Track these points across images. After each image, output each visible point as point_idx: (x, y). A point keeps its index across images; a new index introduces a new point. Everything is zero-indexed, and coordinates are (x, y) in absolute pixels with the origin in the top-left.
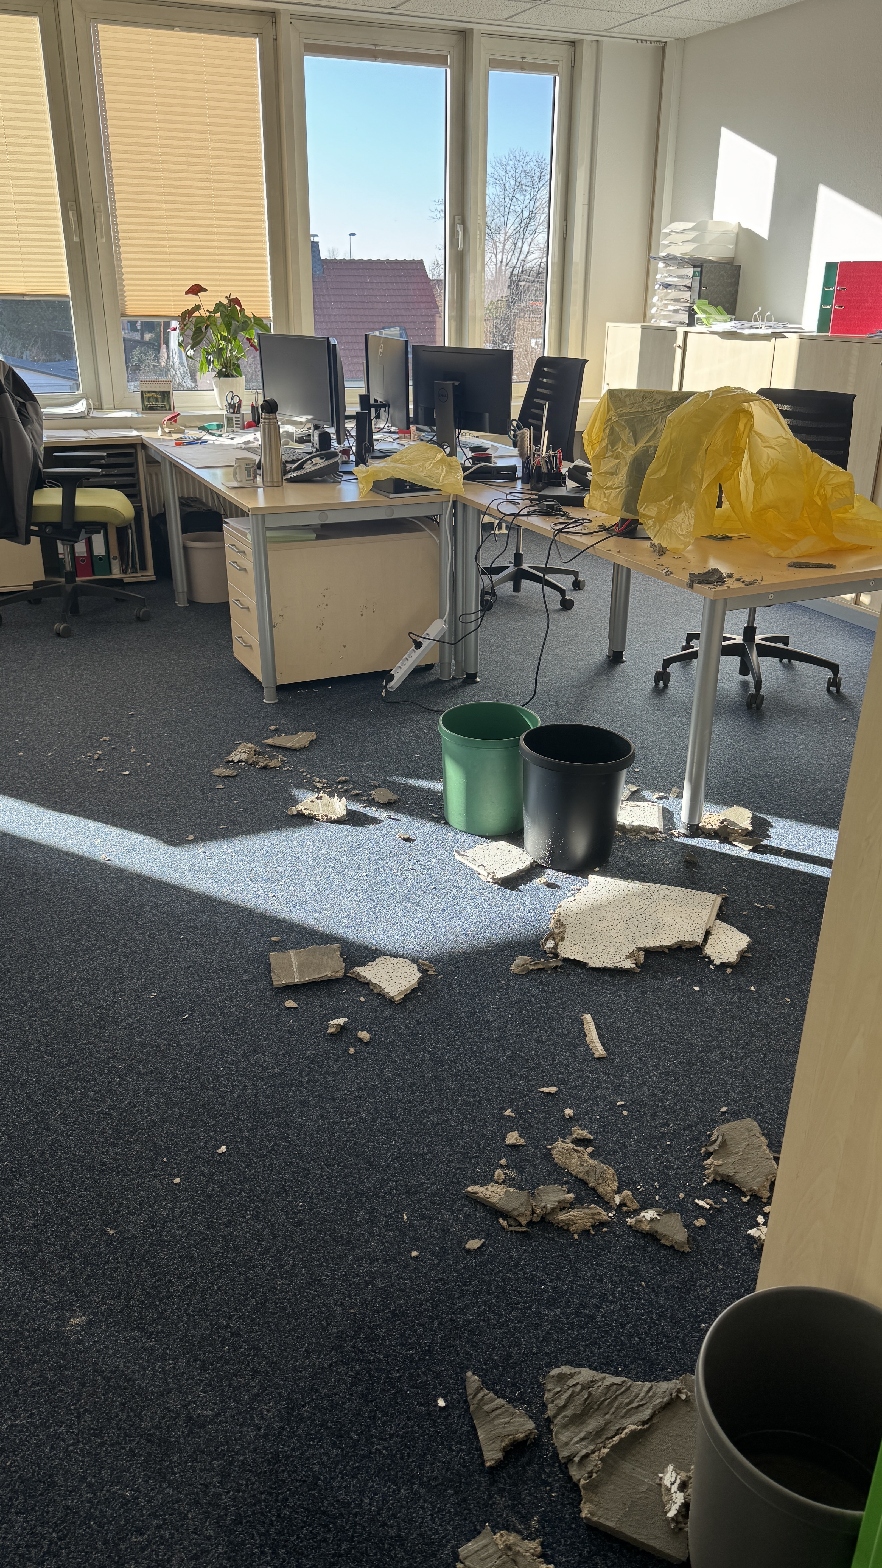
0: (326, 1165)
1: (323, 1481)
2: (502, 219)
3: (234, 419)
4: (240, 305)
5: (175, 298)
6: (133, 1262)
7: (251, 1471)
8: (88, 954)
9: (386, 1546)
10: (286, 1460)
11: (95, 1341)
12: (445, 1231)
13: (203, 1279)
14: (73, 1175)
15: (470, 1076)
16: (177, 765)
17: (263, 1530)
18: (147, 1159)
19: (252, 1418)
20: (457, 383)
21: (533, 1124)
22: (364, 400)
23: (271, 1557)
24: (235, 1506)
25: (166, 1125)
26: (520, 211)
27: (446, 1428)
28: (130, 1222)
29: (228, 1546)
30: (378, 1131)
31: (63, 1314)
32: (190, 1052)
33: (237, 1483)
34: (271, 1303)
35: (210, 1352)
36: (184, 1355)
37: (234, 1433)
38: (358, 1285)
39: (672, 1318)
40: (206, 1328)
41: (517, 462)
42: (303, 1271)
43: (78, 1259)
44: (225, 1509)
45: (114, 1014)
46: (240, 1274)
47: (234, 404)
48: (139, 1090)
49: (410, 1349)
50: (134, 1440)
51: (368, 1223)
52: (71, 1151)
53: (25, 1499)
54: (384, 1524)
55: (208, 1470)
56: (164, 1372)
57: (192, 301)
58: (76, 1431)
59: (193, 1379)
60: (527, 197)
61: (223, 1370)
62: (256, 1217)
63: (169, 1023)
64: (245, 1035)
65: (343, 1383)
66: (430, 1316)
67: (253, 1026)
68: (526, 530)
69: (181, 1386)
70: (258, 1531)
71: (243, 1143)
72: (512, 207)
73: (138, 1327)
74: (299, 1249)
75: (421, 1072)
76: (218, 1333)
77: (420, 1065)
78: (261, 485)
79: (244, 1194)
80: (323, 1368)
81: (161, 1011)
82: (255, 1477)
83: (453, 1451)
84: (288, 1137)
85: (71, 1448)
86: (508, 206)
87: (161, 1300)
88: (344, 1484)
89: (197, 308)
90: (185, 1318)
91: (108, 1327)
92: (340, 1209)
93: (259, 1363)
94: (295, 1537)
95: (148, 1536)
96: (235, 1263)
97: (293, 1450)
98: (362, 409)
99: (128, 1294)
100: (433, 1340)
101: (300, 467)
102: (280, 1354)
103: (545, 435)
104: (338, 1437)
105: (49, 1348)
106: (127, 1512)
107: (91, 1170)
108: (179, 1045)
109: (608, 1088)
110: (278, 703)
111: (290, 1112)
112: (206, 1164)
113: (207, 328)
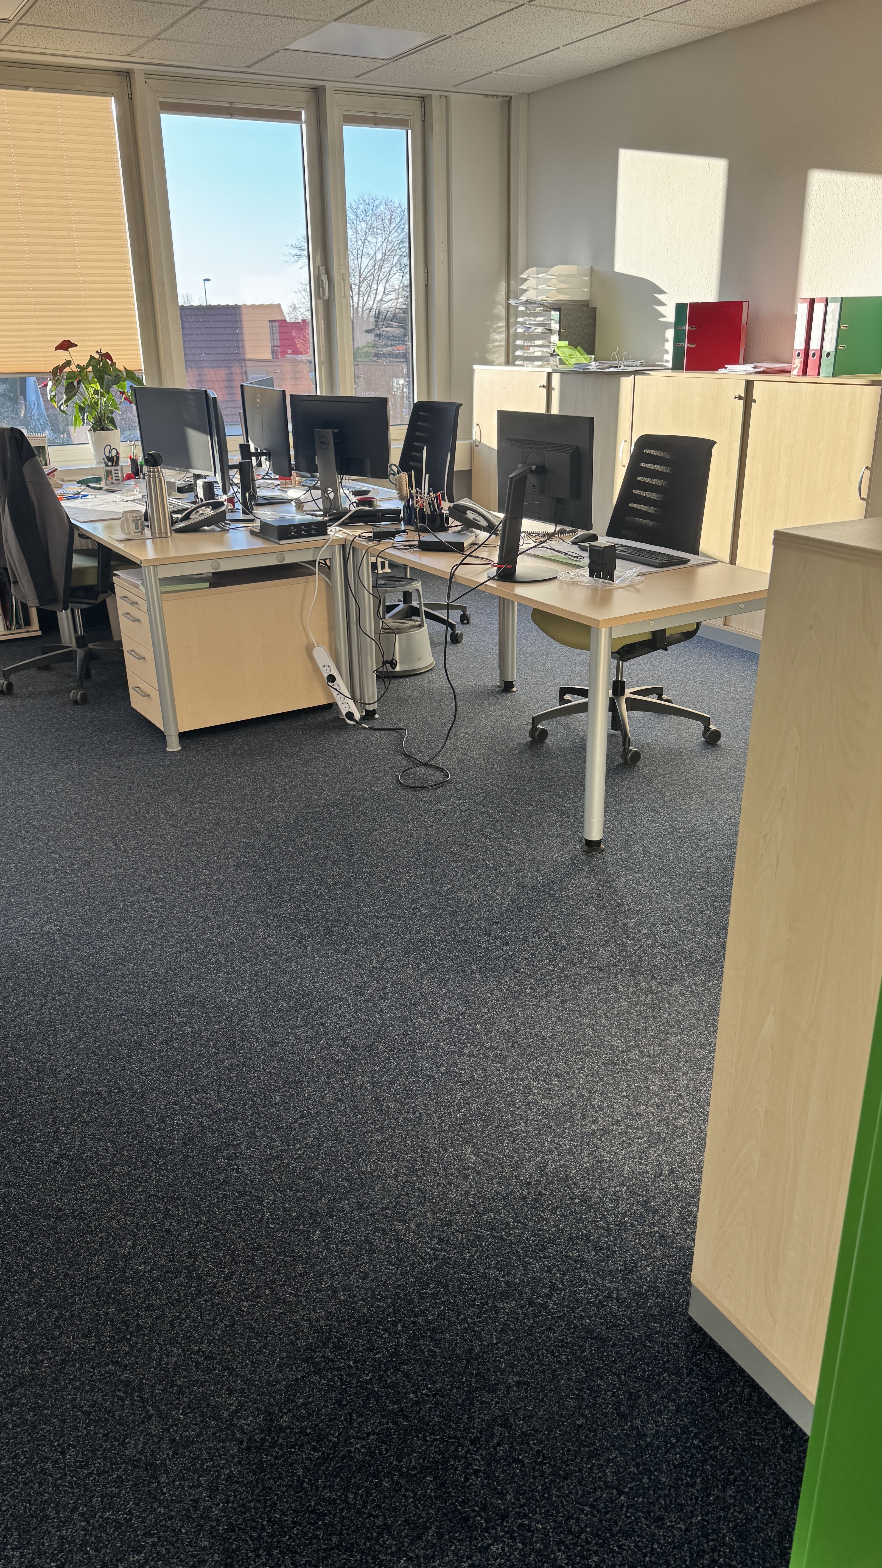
0: (278, 1191)
1: (308, 1484)
2: (356, 262)
3: (113, 472)
4: (111, 359)
5: (44, 354)
6: (99, 1301)
7: (237, 1482)
8: (17, 1010)
9: (375, 1534)
10: (270, 1468)
11: (70, 1380)
12: (399, 1240)
13: (170, 1310)
14: (30, 1224)
15: (408, 1094)
16: (85, 819)
17: (255, 1534)
18: (101, 1202)
19: (233, 1434)
20: (336, 431)
21: (472, 1133)
22: (244, 449)
23: (266, 1558)
24: (226, 1516)
25: (117, 1169)
26: (373, 254)
27: (419, 1422)
28: (92, 1263)
29: (223, 1554)
30: (326, 1154)
31: (36, 1357)
32: (132, 1096)
33: (226, 1495)
34: (240, 1325)
35: (185, 1377)
36: (160, 1382)
37: (218, 1450)
38: (321, 1300)
39: (618, 1298)
40: (180, 1355)
41: (399, 505)
42: (267, 1292)
43: (44, 1304)
44: (218, 1520)
45: (52, 1066)
46: (206, 1301)
47: (112, 457)
48: (85, 1137)
49: (377, 1353)
50: (120, 1467)
51: (324, 1241)
52: (25, 1202)
53: (19, 1535)
54: (370, 1515)
55: (195, 1487)
56: (143, 1400)
57: (62, 357)
58: (62, 1466)
59: (171, 1404)
60: (380, 239)
61: (200, 1392)
62: (216, 1246)
63: (108, 1070)
64: (185, 1076)
65: (317, 1392)
66: (393, 1321)
67: (192, 1066)
68: (412, 569)
69: (160, 1412)
70: (251, 1537)
71: (195, 1178)
72: (365, 250)
73: (112, 1361)
74: (261, 1271)
75: (361, 1095)
76: (191, 1358)
77: (360, 1089)
78: (150, 536)
79: (202, 1226)
80: (297, 1380)
81: (99, 1060)
82: (242, 1487)
83: (427, 1441)
84: (238, 1168)
85: (59, 1482)
86: (361, 248)
87: (131, 1333)
88: (328, 1483)
89: (68, 363)
90: (157, 1348)
91: (82, 1365)
92: (296, 1230)
93: (235, 1382)
94: (287, 1537)
95: (145, 1553)
96: (200, 1291)
97: (276, 1458)
98: (243, 459)
99: (98, 1332)
100: (398, 1342)
101: (187, 517)
102: (253, 1372)
103: (426, 478)
104: (317, 1442)
105: (25, 1390)
106: (122, 1535)
107: (48, 1218)
108: (121, 1091)
109: (539, 1094)
110: (181, 750)
111: (238, 1145)
112: (161, 1201)
113: (79, 383)
